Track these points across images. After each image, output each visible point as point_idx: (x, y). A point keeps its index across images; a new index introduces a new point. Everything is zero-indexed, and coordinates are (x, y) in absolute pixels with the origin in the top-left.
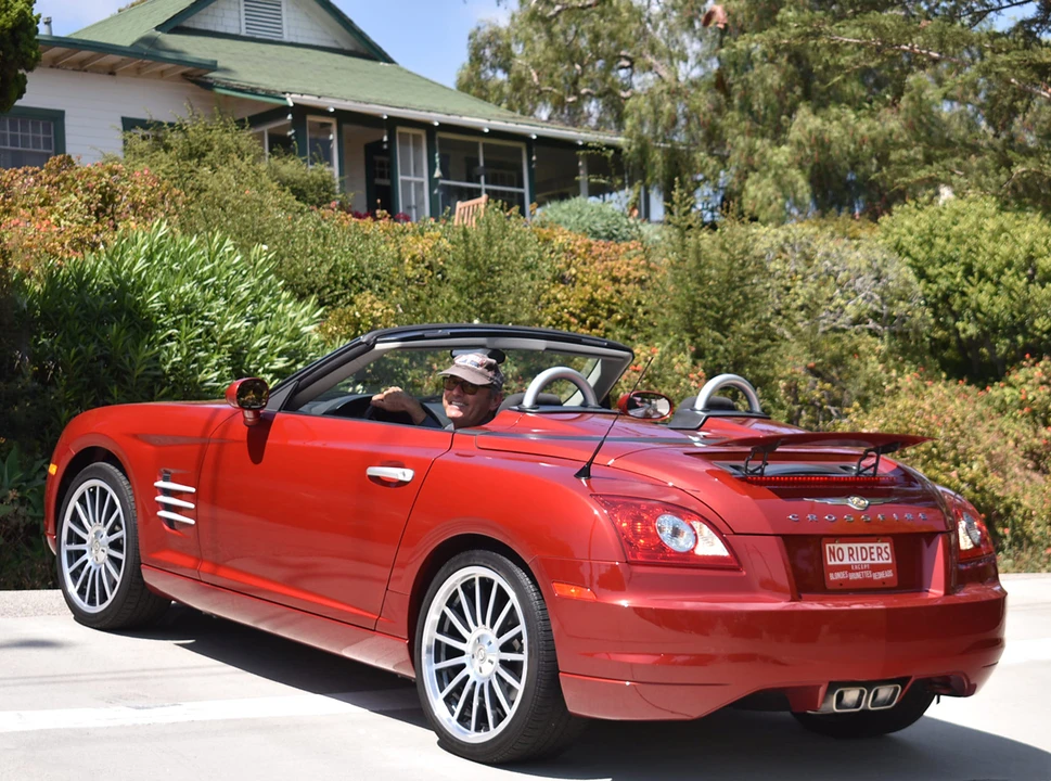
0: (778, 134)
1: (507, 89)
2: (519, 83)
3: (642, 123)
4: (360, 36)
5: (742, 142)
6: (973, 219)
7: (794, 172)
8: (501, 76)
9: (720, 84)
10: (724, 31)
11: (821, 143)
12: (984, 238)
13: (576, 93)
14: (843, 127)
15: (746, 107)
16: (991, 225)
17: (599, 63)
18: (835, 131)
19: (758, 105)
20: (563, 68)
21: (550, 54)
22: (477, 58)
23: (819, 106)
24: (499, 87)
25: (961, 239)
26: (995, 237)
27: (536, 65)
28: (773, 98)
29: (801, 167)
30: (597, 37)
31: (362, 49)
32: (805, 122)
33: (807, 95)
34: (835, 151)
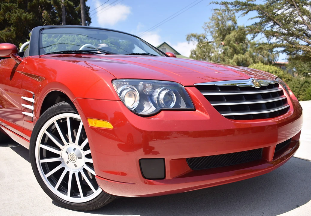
0: (232, 58)
1: (196, 57)
2: (197, 56)
3: (214, 58)
4: (176, 52)
5: (227, 60)
6: (260, 66)
7: (234, 63)
8: (195, 56)
9: (224, 53)
10: (224, 45)
11: (237, 59)
12: (262, 68)
13: (205, 57)
14: (240, 57)
15: (227, 55)
16: (262, 67)
17: (207, 53)
18: (239, 57)
19: (229, 55)
20: (203, 54)
21: (201, 52)
22: (192, 53)
23: (237, 54)
24: (195, 57)
25: (259, 69)
26: (263, 68)
27: (199, 53)
28: (231, 54)
29: (235, 62)
30: (207, 49)
31: (177, 53)
32: (236, 56)
33: (235, 53)
34: (240, 60)
